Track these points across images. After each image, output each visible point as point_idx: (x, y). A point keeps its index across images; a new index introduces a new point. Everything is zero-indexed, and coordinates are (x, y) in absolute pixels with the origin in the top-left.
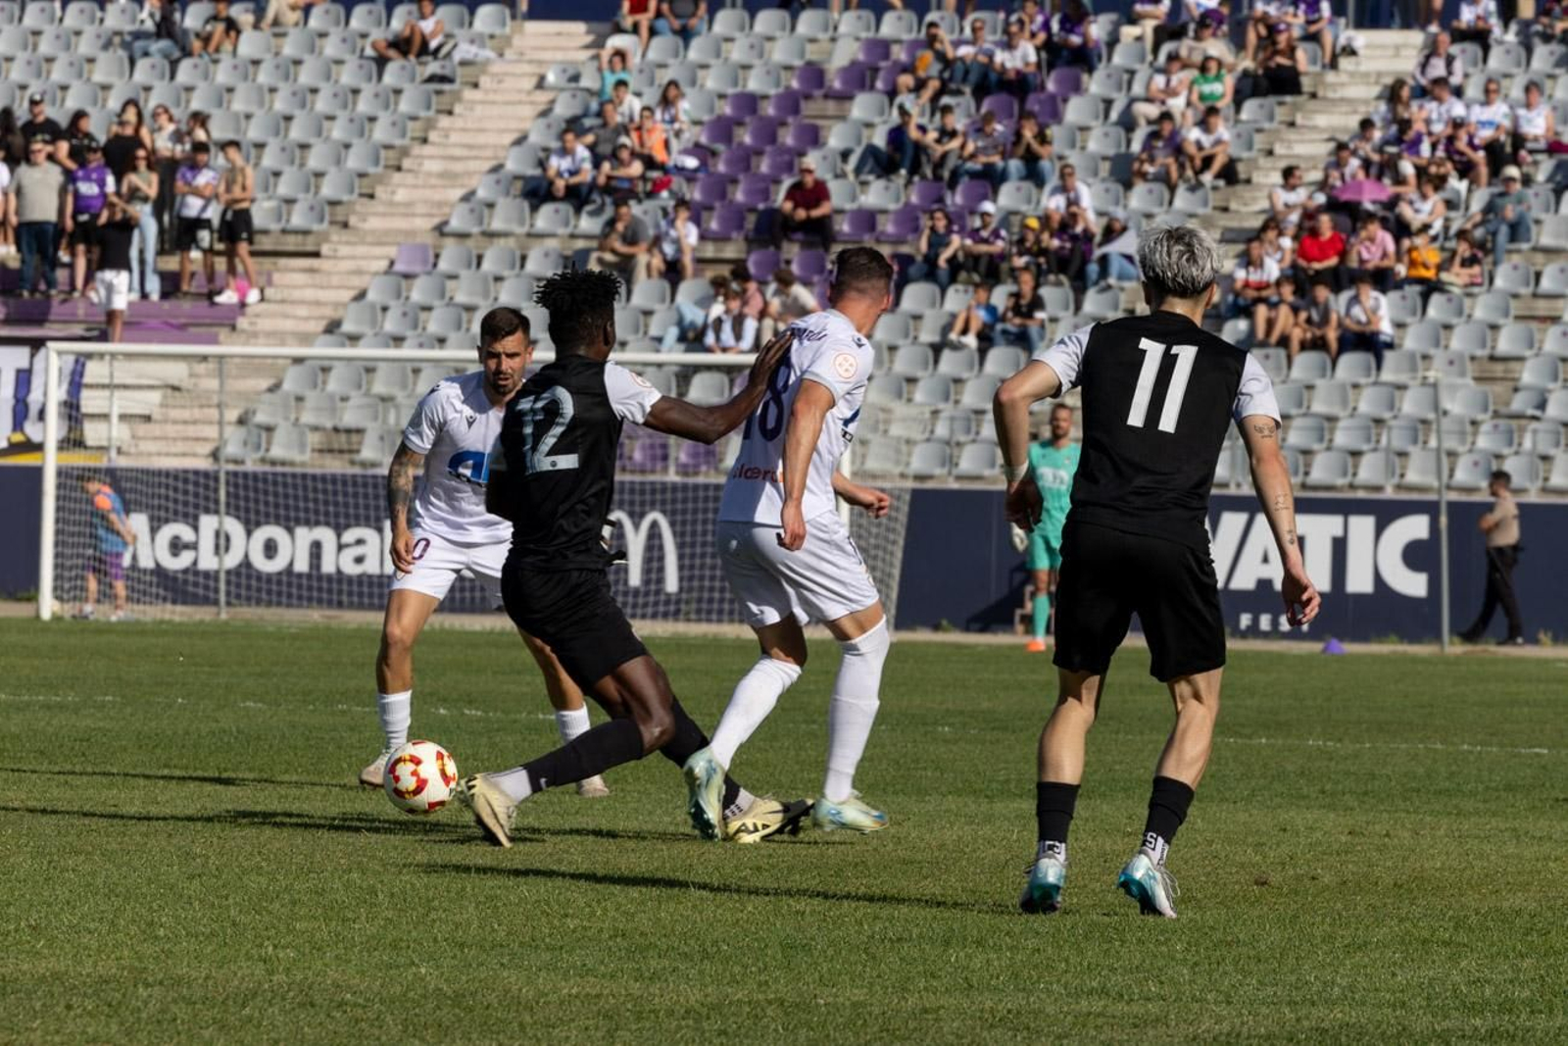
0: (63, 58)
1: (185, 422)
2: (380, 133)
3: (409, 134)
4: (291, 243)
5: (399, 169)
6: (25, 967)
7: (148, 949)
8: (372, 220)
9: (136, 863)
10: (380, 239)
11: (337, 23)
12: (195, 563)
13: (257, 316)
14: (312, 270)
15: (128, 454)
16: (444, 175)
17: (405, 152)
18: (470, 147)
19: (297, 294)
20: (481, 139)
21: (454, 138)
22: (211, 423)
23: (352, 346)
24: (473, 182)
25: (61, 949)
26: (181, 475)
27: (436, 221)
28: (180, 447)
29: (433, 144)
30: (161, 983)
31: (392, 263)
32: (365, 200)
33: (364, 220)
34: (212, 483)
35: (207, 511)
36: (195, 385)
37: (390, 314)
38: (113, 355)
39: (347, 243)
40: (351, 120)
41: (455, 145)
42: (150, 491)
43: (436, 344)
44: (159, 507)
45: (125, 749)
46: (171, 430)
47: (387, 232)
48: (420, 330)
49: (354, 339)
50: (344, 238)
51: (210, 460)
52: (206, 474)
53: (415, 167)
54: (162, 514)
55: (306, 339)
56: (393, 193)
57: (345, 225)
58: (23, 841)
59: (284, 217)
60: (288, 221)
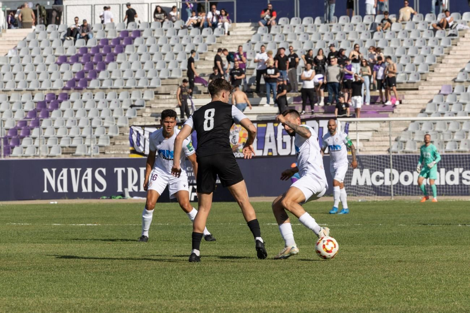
0: (339, 33)
1: (379, 141)
2: (435, 52)
3: (444, 52)
4: (410, 86)
5: (441, 63)
6: (336, 306)
7: (373, 299)
8: (434, 78)
9: (368, 274)
10: (437, 84)
11: (421, 20)
12: (384, 183)
13: (400, 108)
14: (416, 94)
15: (363, 151)
16: (454, 64)
17: (443, 58)
18: (462, 55)
19: (412, 101)
20: (466, 53)
21: (457, 53)
22: (387, 141)
23: (429, 116)
24: (464, 66)
25: (347, 300)
26: (379, 157)
27: (453, 78)
28: (378, 149)
29: (451, 55)
30: (377, 309)
31: (440, 91)
32: (431, 72)
33: (431, 78)
34: (388, 159)
35: (387, 167)
36: (382, 130)
37: (440, 106)
38: (357, 121)
39: (426, 85)
40: (426, 49)
41: (458, 55)
42: (370, 162)
43: (454, 115)
44: (373, 167)
45: (364, 240)
46: (375, 144)
47: (439, 82)
48: (449, 111)
49: (429, 114)
50: (426, 84)
51: (387, 152)
52: (386, 156)
53: (446, 62)
54: (374, 169)
55: (415, 115)
56: (440, 70)
57: (426, 80)
58: (334, 268)
59: (407, 79)
60: (408, 80)
